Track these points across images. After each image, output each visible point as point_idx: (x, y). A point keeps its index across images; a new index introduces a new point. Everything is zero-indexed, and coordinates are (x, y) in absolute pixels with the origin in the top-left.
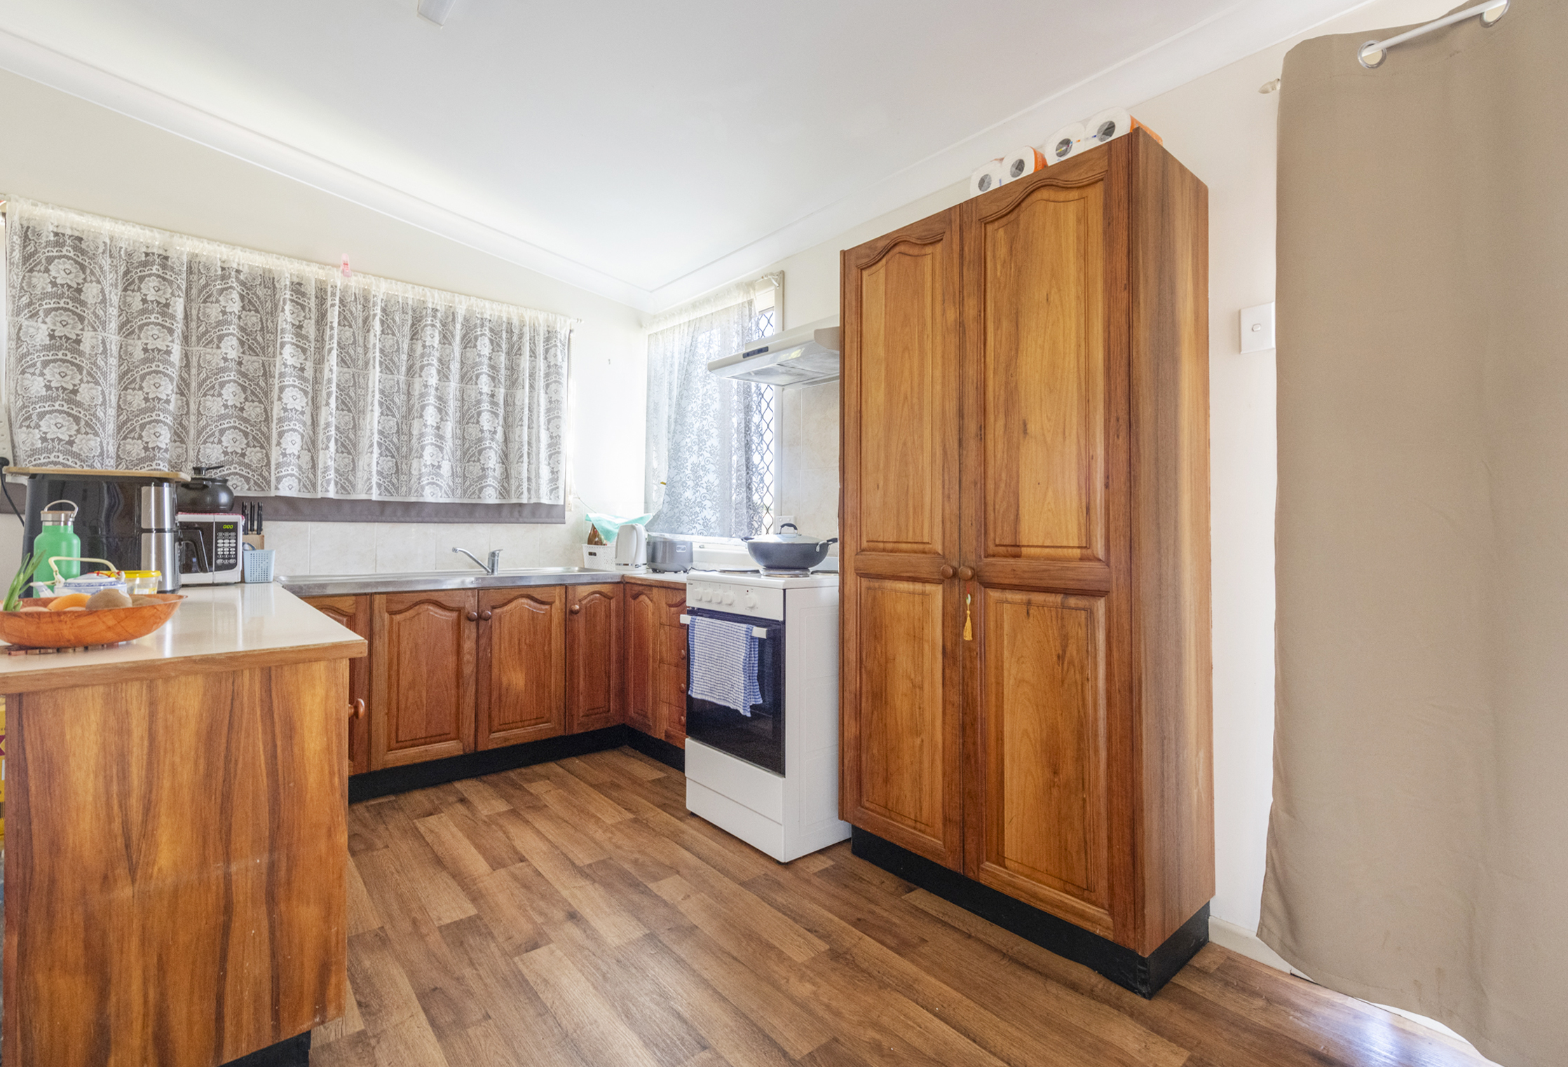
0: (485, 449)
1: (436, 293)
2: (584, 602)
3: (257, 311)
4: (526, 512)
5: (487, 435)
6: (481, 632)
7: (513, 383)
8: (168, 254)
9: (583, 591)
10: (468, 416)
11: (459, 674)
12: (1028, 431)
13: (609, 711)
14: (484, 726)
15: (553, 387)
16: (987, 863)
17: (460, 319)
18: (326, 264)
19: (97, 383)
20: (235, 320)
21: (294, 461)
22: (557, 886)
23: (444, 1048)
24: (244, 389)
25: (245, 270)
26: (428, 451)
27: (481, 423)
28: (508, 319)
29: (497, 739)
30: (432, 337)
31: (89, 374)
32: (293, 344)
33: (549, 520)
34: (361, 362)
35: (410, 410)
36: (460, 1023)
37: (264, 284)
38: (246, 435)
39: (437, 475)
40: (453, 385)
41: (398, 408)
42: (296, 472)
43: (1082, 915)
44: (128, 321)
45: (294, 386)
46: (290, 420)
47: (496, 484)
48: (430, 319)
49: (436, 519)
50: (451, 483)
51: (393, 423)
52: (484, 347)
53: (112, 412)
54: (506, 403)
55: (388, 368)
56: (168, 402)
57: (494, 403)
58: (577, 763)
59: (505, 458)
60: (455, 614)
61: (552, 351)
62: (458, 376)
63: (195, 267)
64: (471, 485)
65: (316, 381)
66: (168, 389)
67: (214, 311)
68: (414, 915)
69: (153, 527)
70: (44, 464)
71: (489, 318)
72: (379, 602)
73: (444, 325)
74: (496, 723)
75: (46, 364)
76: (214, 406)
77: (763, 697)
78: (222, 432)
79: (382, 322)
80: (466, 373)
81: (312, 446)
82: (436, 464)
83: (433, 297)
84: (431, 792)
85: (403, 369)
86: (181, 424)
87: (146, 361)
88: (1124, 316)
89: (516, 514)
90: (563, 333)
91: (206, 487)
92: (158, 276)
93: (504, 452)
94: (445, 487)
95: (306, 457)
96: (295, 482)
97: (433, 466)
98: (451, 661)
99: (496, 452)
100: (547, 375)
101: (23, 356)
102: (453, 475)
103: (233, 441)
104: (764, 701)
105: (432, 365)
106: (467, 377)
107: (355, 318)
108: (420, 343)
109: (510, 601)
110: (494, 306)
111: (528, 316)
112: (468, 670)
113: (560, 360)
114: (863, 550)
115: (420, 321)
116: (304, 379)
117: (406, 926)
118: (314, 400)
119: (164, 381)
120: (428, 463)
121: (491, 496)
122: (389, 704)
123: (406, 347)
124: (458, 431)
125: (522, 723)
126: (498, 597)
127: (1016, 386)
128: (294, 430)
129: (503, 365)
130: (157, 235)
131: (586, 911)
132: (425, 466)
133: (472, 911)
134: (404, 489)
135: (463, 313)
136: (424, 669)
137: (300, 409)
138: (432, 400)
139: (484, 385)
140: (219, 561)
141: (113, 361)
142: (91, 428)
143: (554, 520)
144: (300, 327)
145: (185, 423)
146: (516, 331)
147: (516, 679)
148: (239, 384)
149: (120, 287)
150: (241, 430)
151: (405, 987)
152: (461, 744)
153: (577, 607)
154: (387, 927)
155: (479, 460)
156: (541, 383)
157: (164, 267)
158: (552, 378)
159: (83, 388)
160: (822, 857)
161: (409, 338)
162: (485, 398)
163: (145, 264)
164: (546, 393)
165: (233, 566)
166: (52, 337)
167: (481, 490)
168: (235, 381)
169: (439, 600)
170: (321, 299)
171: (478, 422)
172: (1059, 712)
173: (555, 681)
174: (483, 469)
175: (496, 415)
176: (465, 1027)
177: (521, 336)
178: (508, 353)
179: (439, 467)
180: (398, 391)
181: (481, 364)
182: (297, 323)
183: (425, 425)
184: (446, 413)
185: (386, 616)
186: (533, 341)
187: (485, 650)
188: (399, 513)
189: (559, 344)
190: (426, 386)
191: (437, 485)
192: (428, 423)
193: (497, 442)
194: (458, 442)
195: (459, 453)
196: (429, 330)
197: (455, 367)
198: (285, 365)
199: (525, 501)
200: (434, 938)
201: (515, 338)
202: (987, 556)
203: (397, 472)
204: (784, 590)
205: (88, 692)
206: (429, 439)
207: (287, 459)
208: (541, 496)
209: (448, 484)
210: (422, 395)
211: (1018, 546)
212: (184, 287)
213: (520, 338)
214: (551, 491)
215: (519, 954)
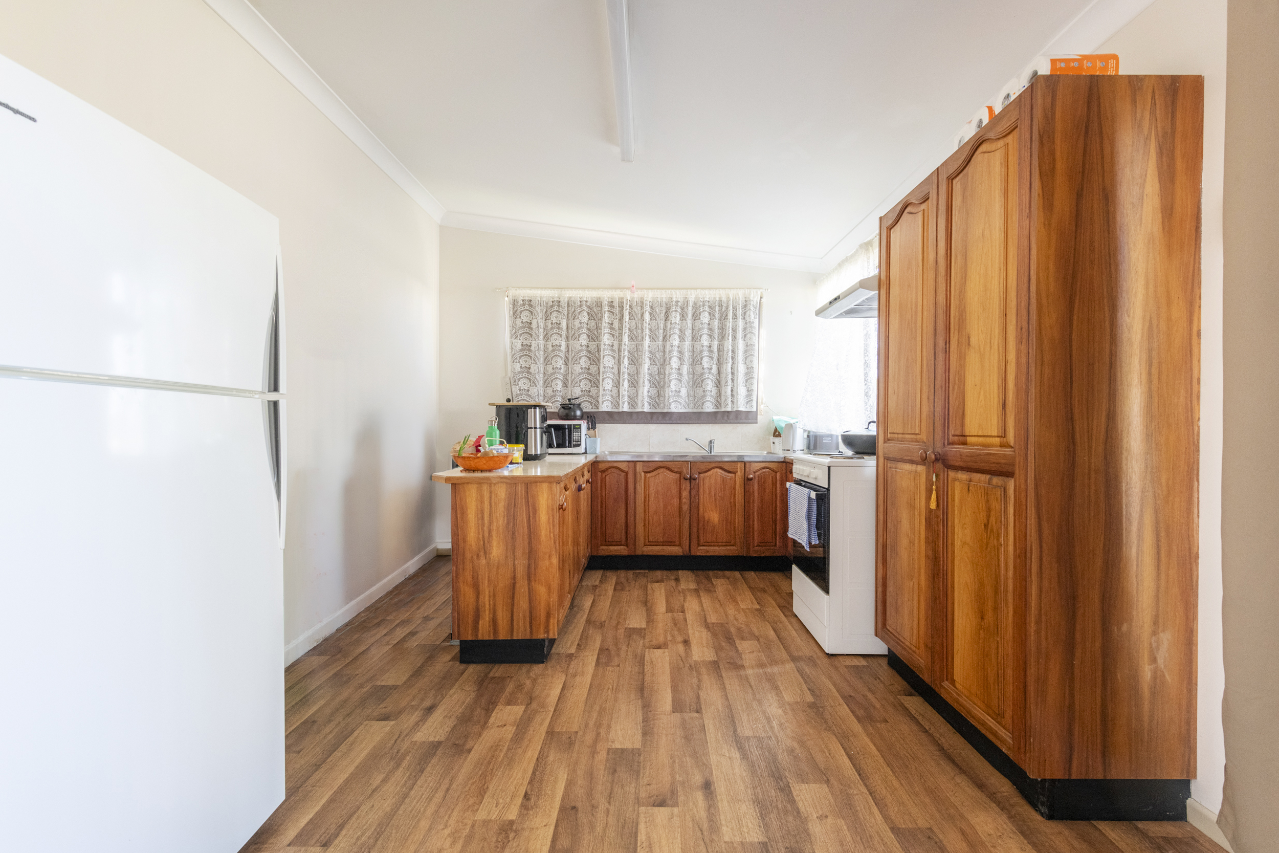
0: (705, 379)
1: (678, 292)
2: (757, 474)
3: (594, 320)
4: (732, 416)
5: (706, 371)
6: (692, 487)
7: (722, 337)
8: (560, 300)
9: (756, 467)
10: (696, 360)
11: (680, 508)
12: (971, 343)
13: (775, 545)
14: (694, 542)
15: (748, 336)
16: (946, 682)
17: (691, 304)
18: (624, 288)
19: (536, 364)
20: (585, 326)
21: (609, 393)
22: (689, 627)
23: (595, 670)
24: (590, 359)
25: (589, 300)
26: (673, 383)
27: (703, 364)
28: (720, 298)
29: (701, 551)
30: (675, 318)
31: (534, 360)
32: (609, 333)
33: (746, 421)
34: (640, 338)
35: (665, 361)
36: (607, 664)
37: (597, 306)
38: (590, 381)
39: (679, 396)
40: (688, 343)
41: (658, 360)
42: (610, 398)
43: (995, 734)
44: (547, 334)
45: (609, 355)
46: (607, 372)
47: (712, 400)
48: (674, 308)
49: (679, 422)
50: (687, 401)
51: (656, 369)
52: (705, 318)
53: (542, 375)
54: (719, 350)
55: (653, 338)
56: (560, 369)
57: (711, 351)
58: (751, 575)
59: (718, 384)
60: (678, 475)
61: (748, 313)
62: (690, 338)
63: (570, 303)
64: (698, 401)
65: (619, 350)
66: (560, 363)
67: (577, 323)
68: (620, 620)
69: (533, 426)
70: (520, 400)
71: (708, 300)
72: (639, 467)
73: (682, 309)
74: (702, 541)
75: (520, 357)
76: (577, 369)
77: (819, 539)
78: (580, 381)
79: (651, 314)
80: (695, 336)
81: (617, 384)
82: (678, 390)
83: (676, 294)
84: (665, 572)
85: (661, 338)
86: (566, 379)
87: (553, 351)
88: (1026, 241)
89: (726, 418)
90: (755, 299)
91: (570, 408)
92: (557, 311)
93: (717, 380)
94: (683, 403)
95: (615, 391)
96: (609, 404)
97: (676, 391)
98: (676, 501)
99: (712, 380)
100: (745, 329)
101: (513, 355)
102: (688, 396)
103: (584, 385)
104: (820, 542)
105: (676, 333)
106: (695, 338)
107: (636, 315)
108: (669, 322)
109: (709, 470)
110: (711, 292)
111: (732, 294)
112: (685, 507)
113: (753, 318)
114: (889, 440)
115: (669, 310)
116: (613, 351)
117: (614, 623)
118: (619, 360)
119: (559, 359)
120: (673, 390)
121: (709, 407)
122: (645, 520)
123: (662, 326)
124: (691, 370)
125: (716, 543)
126: (703, 468)
127: (965, 307)
128: (609, 377)
129: (716, 327)
130: (556, 292)
131: (694, 643)
132: (672, 391)
133: (644, 625)
134: (662, 405)
135: (693, 300)
136: (662, 505)
137: (611, 366)
138: (675, 353)
139: (705, 340)
140: (574, 443)
141: (542, 353)
142: (533, 383)
143: (750, 421)
144: (612, 324)
145: (568, 378)
146: (724, 305)
147: (714, 516)
148: (588, 357)
149: (544, 319)
150: (588, 379)
151: (598, 644)
152: (681, 550)
153: (751, 476)
154: (607, 623)
155: (702, 386)
156: (740, 334)
157: (559, 306)
158: (748, 331)
159: (532, 366)
160: (861, 659)
161: (664, 320)
162: (705, 348)
163: (552, 306)
164: (744, 340)
165: (579, 445)
166: (522, 345)
167: (703, 404)
168: (586, 356)
169: (669, 466)
170: (621, 307)
171: (701, 363)
172: (985, 570)
173: (739, 520)
174: (704, 391)
175: (712, 358)
176: (608, 666)
177: (727, 308)
178: (720, 319)
179: (679, 392)
180: (658, 351)
181: (703, 328)
182: (611, 322)
183: (672, 368)
184: (684, 360)
185: (643, 474)
186: (735, 308)
187: (695, 497)
188: (660, 418)
189: (752, 308)
190: (672, 346)
191: (679, 402)
192: (673, 367)
193: (713, 374)
194: (691, 376)
195: (691, 383)
196: (674, 314)
197: (688, 333)
198: (605, 345)
199: (729, 409)
200: (621, 631)
201: (723, 310)
202: (949, 444)
203: (658, 396)
204: (829, 468)
205: (473, 485)
206: (674, 376)
207: (605, 392)
208: (739, 406)
209: (685, 401)
210: (670, 352)
211: (964, 436)
212: (566, 314)
213: (727, 309)
214: (747, 403)
215: (649, 648)
